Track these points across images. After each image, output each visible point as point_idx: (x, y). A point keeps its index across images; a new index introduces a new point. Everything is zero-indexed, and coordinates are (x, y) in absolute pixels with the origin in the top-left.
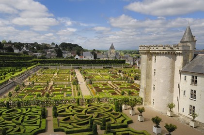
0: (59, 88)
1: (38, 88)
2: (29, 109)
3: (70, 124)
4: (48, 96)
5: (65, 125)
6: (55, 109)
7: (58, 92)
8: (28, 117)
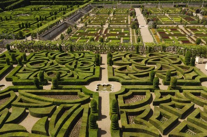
0: (115, 32)
1: (91, 31)
2: (82, 54)
3: (127, 74)
4: (102, 41)
5: (121, 75)
6: (110, 56)
7: (114, 37)
8: (82, 63)
